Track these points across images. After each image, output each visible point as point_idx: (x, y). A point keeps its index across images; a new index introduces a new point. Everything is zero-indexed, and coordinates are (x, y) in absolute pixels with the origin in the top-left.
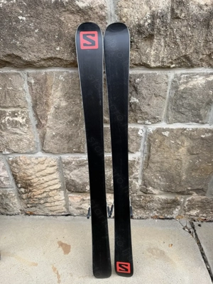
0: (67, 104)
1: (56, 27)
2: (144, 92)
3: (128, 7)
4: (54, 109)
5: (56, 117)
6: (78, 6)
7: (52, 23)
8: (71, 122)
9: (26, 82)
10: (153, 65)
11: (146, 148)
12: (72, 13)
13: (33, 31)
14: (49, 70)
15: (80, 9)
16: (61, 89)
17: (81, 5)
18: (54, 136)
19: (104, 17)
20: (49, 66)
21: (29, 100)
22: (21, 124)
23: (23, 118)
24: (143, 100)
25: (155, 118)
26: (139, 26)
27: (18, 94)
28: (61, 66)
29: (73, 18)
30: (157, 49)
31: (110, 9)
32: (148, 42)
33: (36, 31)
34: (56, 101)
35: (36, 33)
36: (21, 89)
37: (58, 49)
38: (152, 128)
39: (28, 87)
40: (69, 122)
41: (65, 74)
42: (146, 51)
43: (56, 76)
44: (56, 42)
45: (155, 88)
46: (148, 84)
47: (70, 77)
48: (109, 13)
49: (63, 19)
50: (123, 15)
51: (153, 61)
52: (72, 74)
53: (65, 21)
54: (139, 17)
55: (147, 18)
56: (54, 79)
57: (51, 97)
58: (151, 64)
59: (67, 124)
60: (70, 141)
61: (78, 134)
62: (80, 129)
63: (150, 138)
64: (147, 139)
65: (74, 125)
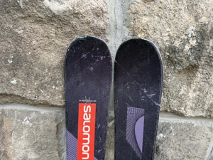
1: (9, 45)
2: (170, 153)
3: (150, 15)
6: (48, 9)
10: (190, 113)
12: (40, 21)
15: (54, 16)
16: (27, 138)
17: (56, 7)
19: (103, 30)
26: (173, 50)
29: (41, 31)
30: (200, 90)
31: (114, 15)
32: (183, 76)
37: (14, 82)
41: (33, 115)
42: (179, 91)
43: (18, 118)
44: (9, 70)
45: (190, 148)
46: (178, 143)
47: (41, 122)
48: (112, 24)
49: (22, 31)
50: (138, 28)
51: (192, 108)
52: (45, 117)
53: (25, 36)
54: (171, 33)
55: (190, 36)
56: (14, 123)
57: (10, 147)
58: (186, 112)
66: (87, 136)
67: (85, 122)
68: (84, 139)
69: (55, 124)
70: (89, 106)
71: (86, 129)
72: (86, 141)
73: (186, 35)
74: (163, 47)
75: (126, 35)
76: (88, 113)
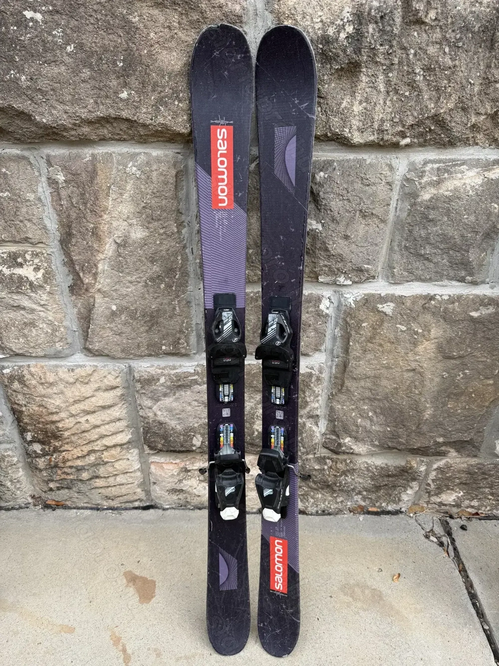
0: (146, 233)
1: (118, 39)
2: (336, 204)
4: (114, 247)
5: (118, 265)
7: (109, 28)
8: (156, 279)
9: (44, 179)
10: (357, 138)
11: (339, 343)
12: (160, 4)
13: (62, 48)
14: (100, 150)
16: (133, 198)
18: (113, 313)
19: (240, 17)
20: (103, 140)
21: (52, 224)
22: (31, 284)
23: (37, 269)
24: (332, 226)
25: (360, 270)
26: (326, 40)
27: (24, 210)
28: (132, 138)
29: (162, 19)
30: (367, 100)
32: (345, 83)
33: (69, 49)
34: (121, 228)
35: (69, 55)
36: (31, 196)
37: (124, 95)
38: (353, 294)
39: (48, 191)
40: (152, 279)
41: (142, 158)
42: (341, 103)
43: (119, 163)
44: (118, 77)
45: (361, 195)
46: (345, 186)
47: (155, 167)
48: (251, 9)
49: (137, 19)
50: (284, 13)
51: (359, 129)
52: (158, 160)
53: (141, 26)
54: (324, 18)
55: (345, 20)
56: (114, 171)
57: (105, 216)
58: (352, 135)
59: (146, 285)
60: (153, 325)
61: (174, 309)
62: (178, 296)
63: (348, 319)
64: (340, 321)
65: (163, 286)
66: (223, 173)
67: (219, 152)
68: (220, 177)
69: (174, 172)
70: (224, 130)
71: (222, 163)
72: (223, 180)
73: (342, 20)
74: (315, 37)
75: (270, 24)
76: (223, 139)
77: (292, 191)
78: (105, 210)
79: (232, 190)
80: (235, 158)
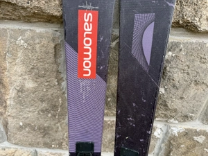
0: (36, 85)
2: (177, 76)
4: (15, 91)
5: (20, 101)
8: (45, 111)
11: (163, 151)
16: (23, 62)
18: (21, 127)
24: (173, 91)
25: (186, 117)
28: (19, 19)
34: (18, 81)
38: (177, 128)
40: (42, 111)
41: (28, 34)
43: (11, 37)
45: (199, 70)
46: (188, 63)
47: (37, 41)
52: (40, 36)
56: (8, 43)
57: (6, 73)
58: (201, 24)
59: (39, 114)
60: (45, 135)
61: (58, 128)
62: (59, 122)
63: (172, 141)
64: (166, 141)
65: (50, 115)
66: (88, 50)
67: (85, 33)
68: (85, 53)
69: (53, 45)
70: (90, 14)
71: (88, 42)
72: (88, 56)
76: (89, 22)
77: (146, 69)
78: (5, 69)
79: (95, 64)
80: (98, 39)
